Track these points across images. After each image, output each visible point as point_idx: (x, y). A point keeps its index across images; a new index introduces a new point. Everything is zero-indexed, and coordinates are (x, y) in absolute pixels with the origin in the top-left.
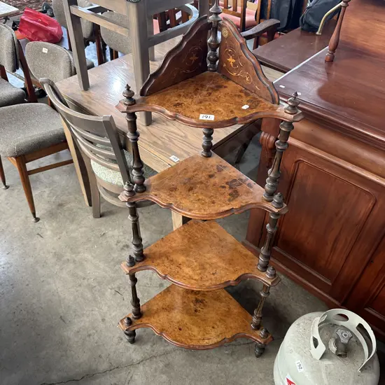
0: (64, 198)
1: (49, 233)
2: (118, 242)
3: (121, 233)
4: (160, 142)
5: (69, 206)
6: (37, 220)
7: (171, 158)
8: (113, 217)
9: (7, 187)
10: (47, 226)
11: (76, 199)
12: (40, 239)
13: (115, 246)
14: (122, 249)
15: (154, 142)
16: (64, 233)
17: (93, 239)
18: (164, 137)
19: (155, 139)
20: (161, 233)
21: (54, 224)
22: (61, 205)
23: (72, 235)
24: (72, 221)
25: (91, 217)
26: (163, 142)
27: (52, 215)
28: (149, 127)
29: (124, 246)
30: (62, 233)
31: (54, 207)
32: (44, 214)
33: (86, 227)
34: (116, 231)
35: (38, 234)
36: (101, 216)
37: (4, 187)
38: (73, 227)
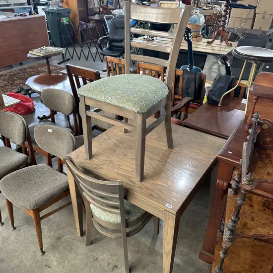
0: (60, 232)
1: (55, 263)
2: (109, 264)
3: (110, 256)
4: (154, 194)
5: (65, 238)
6: (43, 253)
7: (166, 206)
8: (100, 243)
9: (14, 228)
10: (52, 258)
11: (69, 231)
12: (49, 269)
13: (107, 268)
14: (113, 269)
15: (151, 194)
16: (66, 261)
17: (89, 265)
18: (155, 189)
19: (150, 192)
20: (138, 252)
21: (57, 255)
22: (59, 238)
23: (73, 262)
24: (70, 251)
25: (84, 245)
26: (156, 194)
27: (54, 247)
28: (143, 183)
29: (114, 267)
30: (64, 262)
31: (54, 240)
32: (47, 248)
33: (82, 254)
34: (105, 255)
35: (47, 265)
36: (92, 243)
37: (12, 229)
38: (71, 256)
